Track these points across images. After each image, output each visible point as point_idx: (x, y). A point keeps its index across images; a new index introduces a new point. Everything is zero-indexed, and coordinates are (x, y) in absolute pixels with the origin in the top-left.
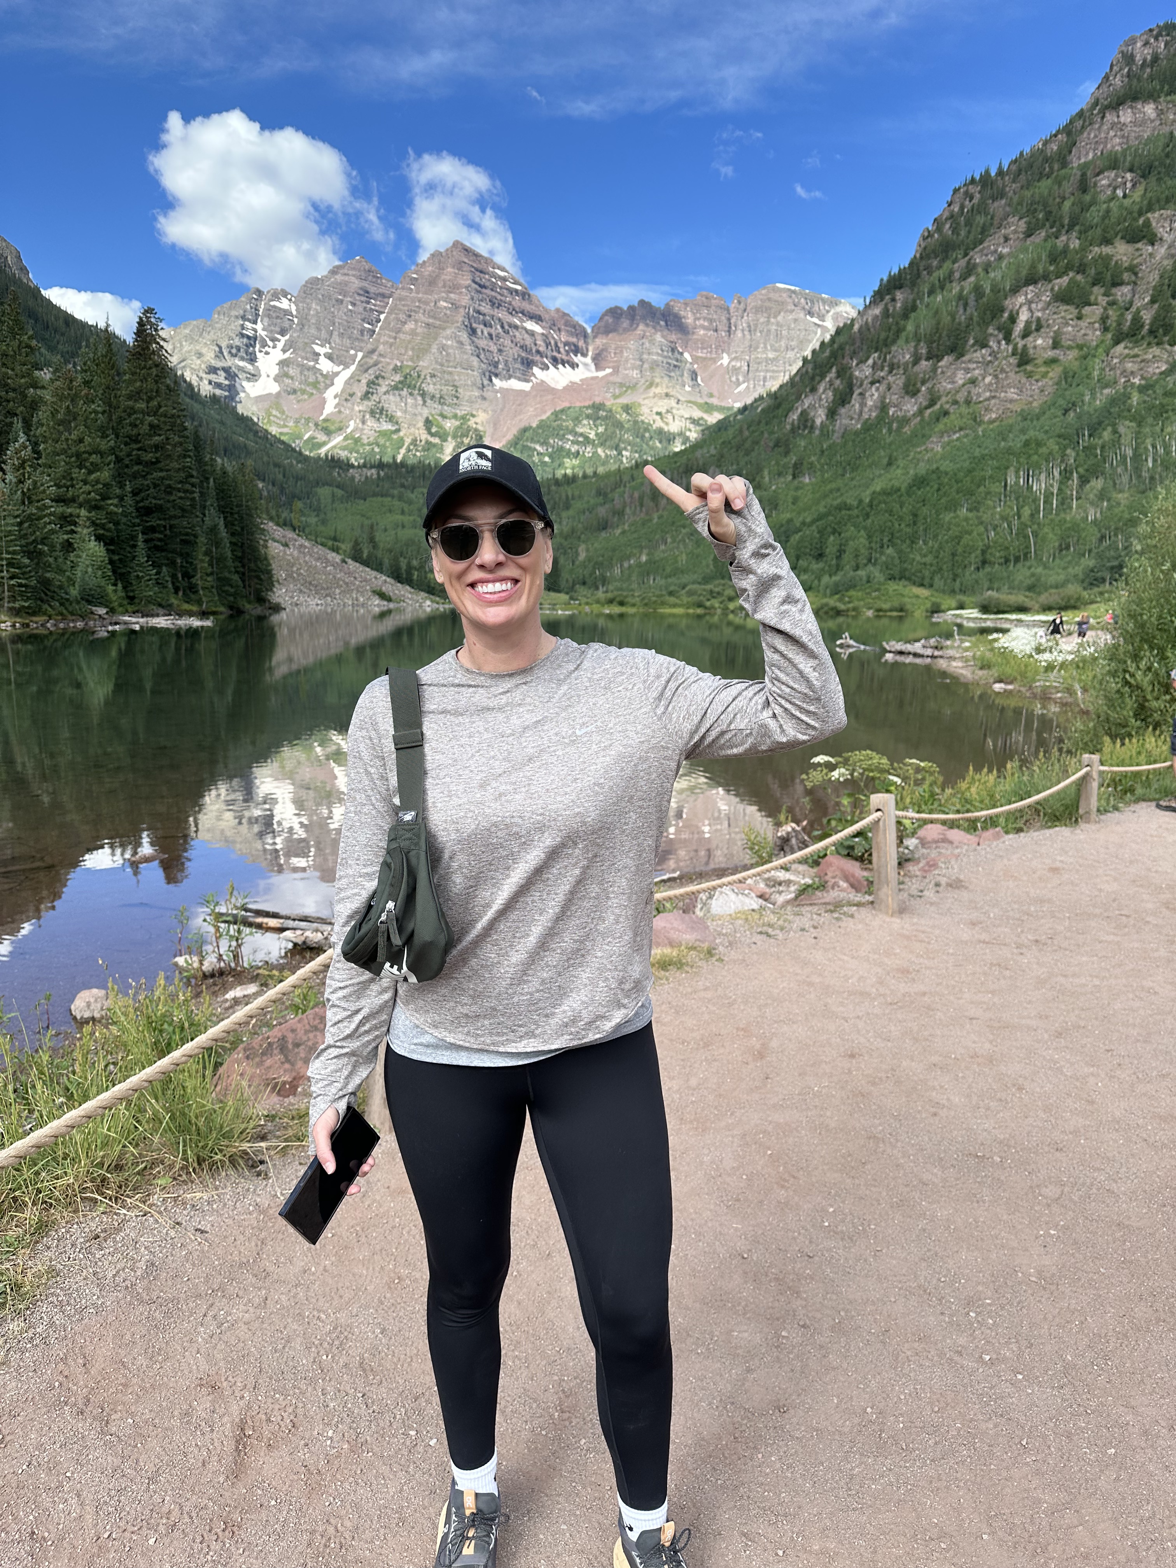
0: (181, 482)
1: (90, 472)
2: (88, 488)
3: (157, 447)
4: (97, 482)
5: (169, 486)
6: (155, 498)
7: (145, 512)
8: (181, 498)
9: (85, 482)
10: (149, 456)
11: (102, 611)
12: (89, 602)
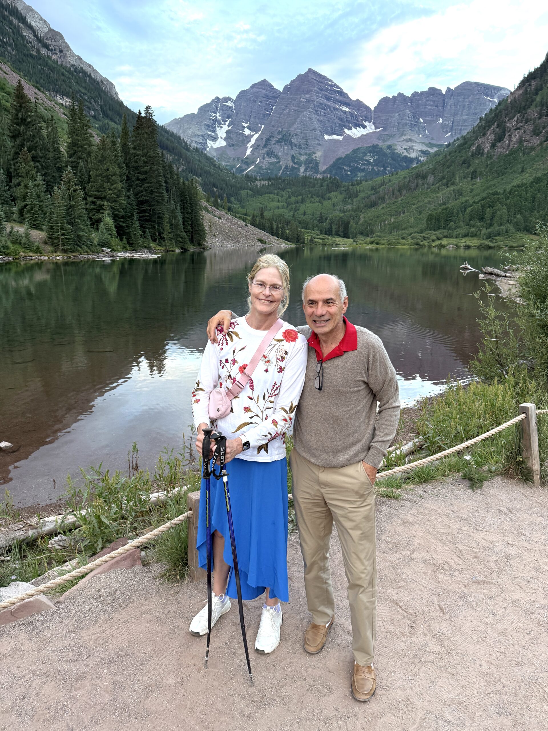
0: (157, 188)
1: (112, 184)
2: (111, 192)
3: (146, 173)
4: (115, 188)
5: (152, 191)
6: (145, 196)
7: (141, 203)
8: (157, 196)
9: (110, 189)
10: (142, 177)
11: (108, 250)
12: (102, 246)
